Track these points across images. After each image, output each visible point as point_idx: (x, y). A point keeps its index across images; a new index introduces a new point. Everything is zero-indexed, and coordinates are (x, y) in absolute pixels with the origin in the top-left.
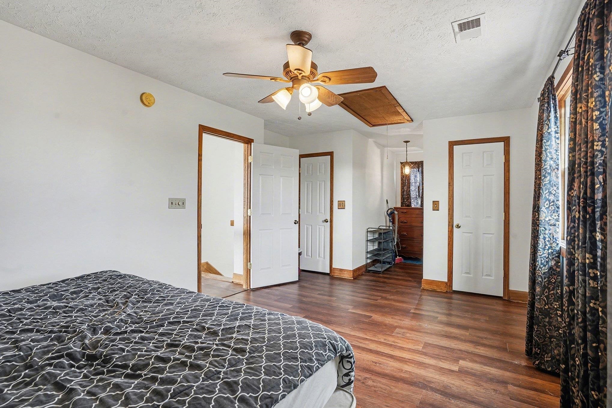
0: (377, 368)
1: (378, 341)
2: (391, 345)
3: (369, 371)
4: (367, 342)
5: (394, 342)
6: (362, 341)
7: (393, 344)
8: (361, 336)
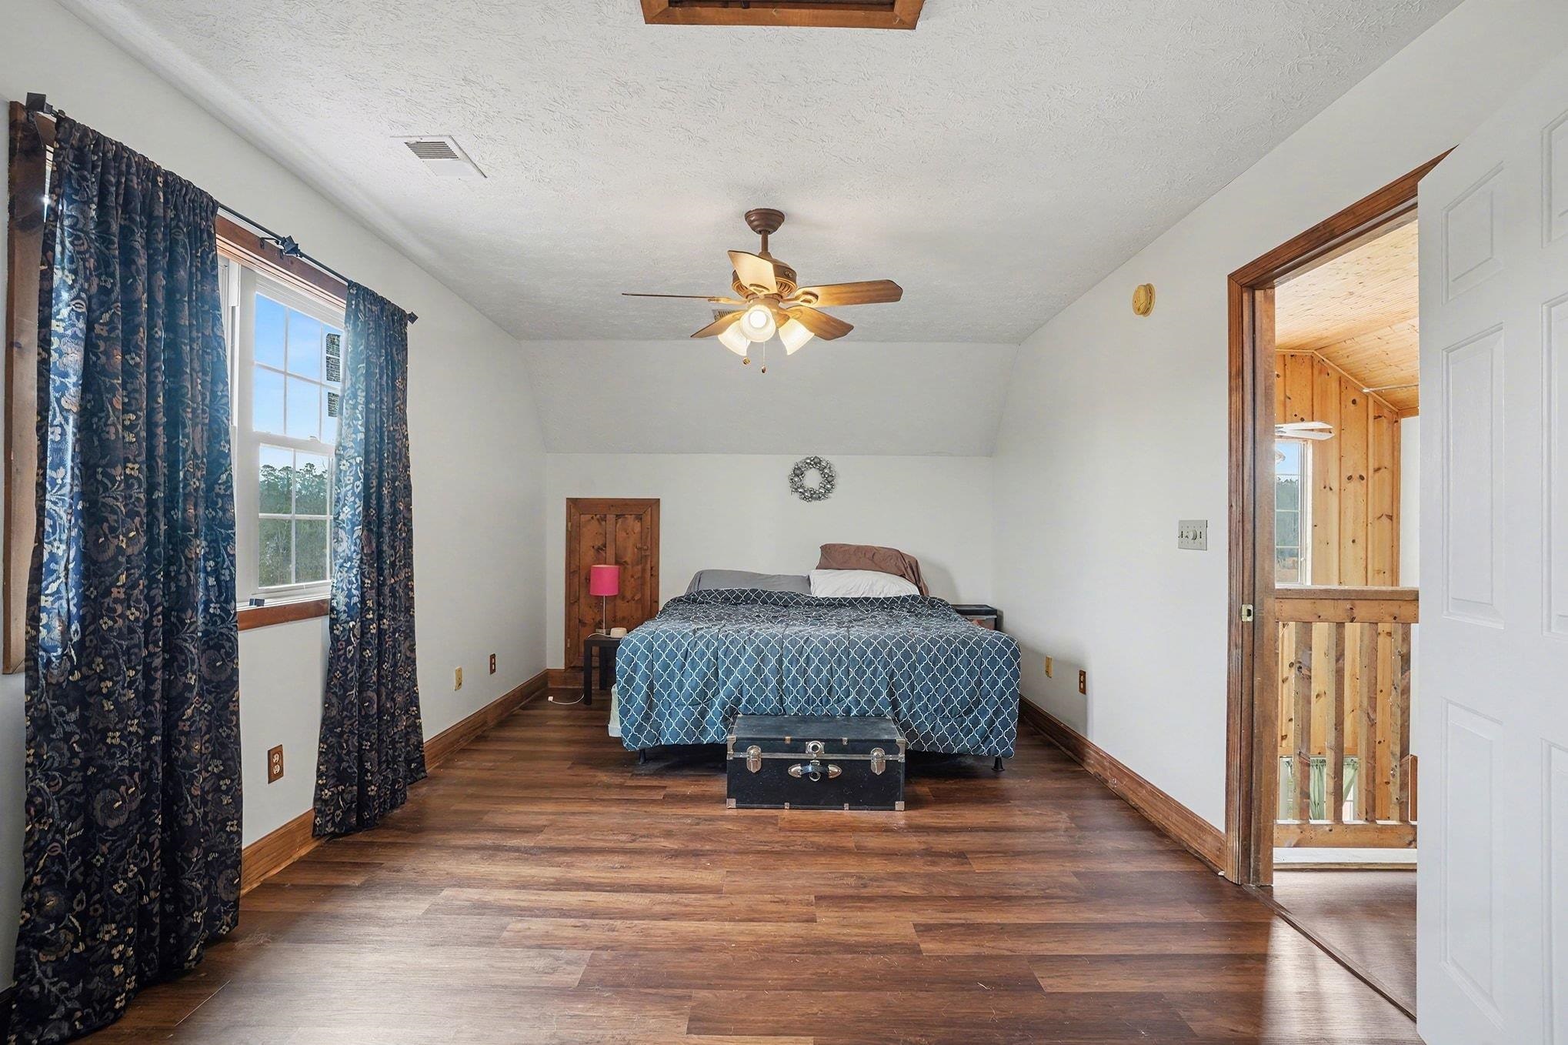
0: (618, 859)
1: (631, 918)
2: (594, 915)
3: (630, 852)
4: (657, 908)
5: (585, 926)
6: (675, 909)
7: (588, 921)
8: (685, 924)
